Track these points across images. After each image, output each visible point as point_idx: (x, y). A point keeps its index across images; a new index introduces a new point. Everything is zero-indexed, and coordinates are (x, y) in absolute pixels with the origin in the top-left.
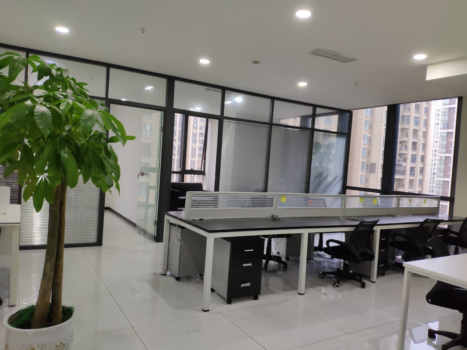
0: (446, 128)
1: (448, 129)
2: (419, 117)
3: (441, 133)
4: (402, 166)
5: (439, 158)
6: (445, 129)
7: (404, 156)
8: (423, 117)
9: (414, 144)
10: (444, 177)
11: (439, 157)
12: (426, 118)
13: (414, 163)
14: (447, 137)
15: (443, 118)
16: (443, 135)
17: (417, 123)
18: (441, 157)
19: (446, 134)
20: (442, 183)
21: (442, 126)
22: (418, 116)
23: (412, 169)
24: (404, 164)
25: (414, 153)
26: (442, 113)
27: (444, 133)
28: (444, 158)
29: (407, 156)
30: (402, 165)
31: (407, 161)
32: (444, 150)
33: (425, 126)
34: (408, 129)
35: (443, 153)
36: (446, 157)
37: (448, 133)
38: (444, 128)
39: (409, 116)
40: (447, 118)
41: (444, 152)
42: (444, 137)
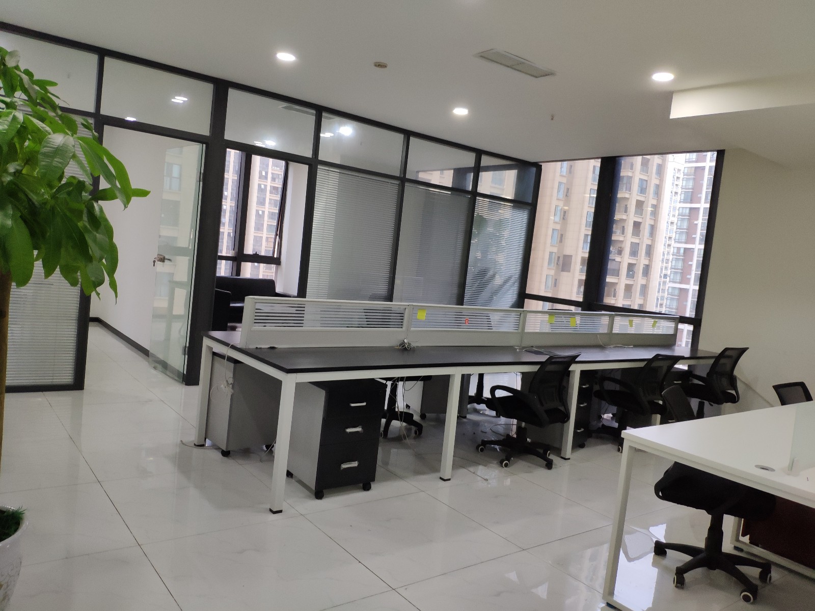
0: (689, 201)
1: (691, 202)
2: (647, 181)
3: (681, 209)
4: (614, 262)
5: (675, 251)
6: (686, 203)
7: (620, 245)
8: (654, 181)
9: (637, 225)
10: (680, 283)
11: (676, 249)
12: (657, 182)
13: (634, 257)
14: (689, 216)
15: (684, 184)
16: (684, 212)
17: (643, 190)
18: (679, 249)
19: (688, 211)
20: (677, 292)
21: (682, 198)
22: (645, 178)
23: (631, 267)
24: (618, 259)
25: (636, 240)
26: (684, 175)
27: (684, 209)
28: (682, 251)
29: (623, 246)
30: (614, 260)
31: (623, 253)
32: (684, 238)
33: (656, 195)
34: (628, 199)
35: (682, 242)
36: (685, 249)
37: (691, 209)
38: (685, 201)
39: (631, 178)
40: (691, 184)
41: (684, 241)
42: (685, 216)
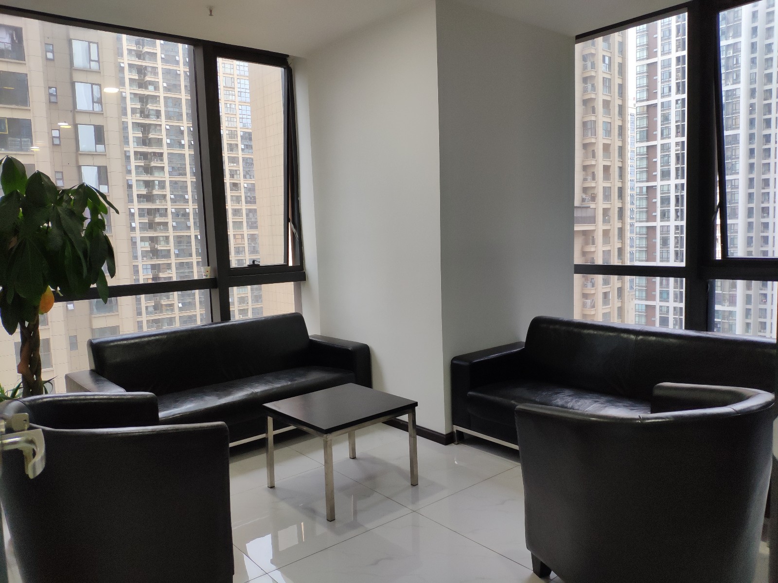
0: (646, 139)
1: (648, 141)
2: (610, 123)
3: (638, 149)
4: (589, 209)
5: (638, 191)
7: (590, 192)
10: (647, 221)
13: (608, 201)
17: (608, 132)
22: (609, 120)
23: (606, 211)
24: (592, 206)
25: (607, 185)
27: (642, 148)
29: (595, 192)
31: (597, 199)
32: (644, 176)
33: (620, 137)
35: (643, 182)
36: (648, 187)
37: (648, 147)
38: (641, 141)
39: (595, 121)
40: (645, 123)
41: (645, 179)
42: (643, 155)
